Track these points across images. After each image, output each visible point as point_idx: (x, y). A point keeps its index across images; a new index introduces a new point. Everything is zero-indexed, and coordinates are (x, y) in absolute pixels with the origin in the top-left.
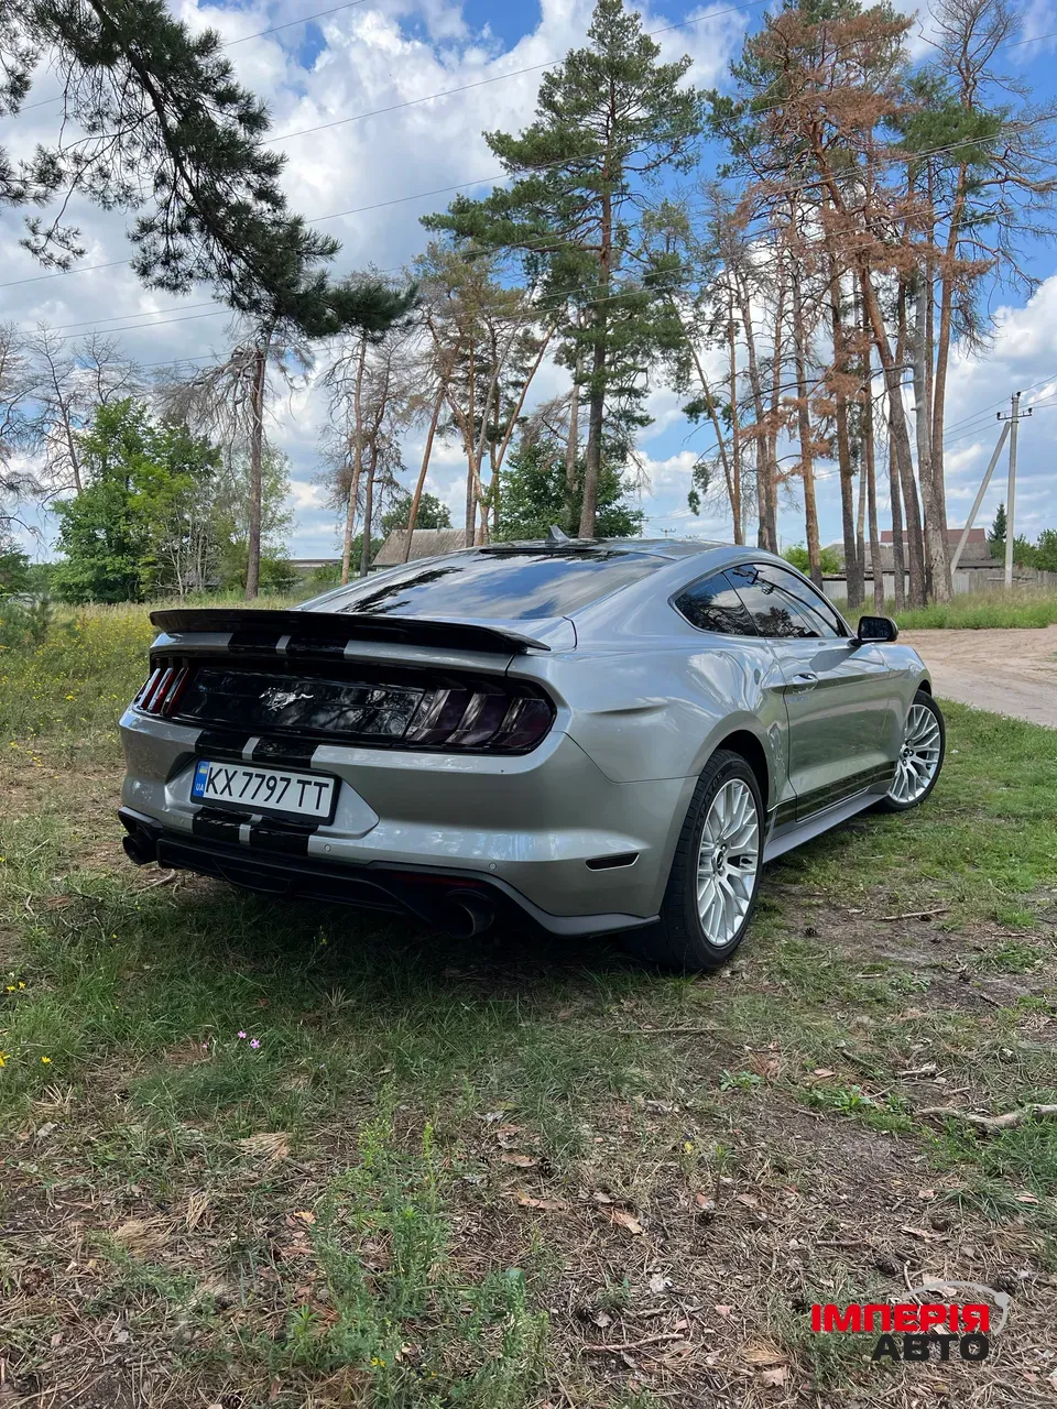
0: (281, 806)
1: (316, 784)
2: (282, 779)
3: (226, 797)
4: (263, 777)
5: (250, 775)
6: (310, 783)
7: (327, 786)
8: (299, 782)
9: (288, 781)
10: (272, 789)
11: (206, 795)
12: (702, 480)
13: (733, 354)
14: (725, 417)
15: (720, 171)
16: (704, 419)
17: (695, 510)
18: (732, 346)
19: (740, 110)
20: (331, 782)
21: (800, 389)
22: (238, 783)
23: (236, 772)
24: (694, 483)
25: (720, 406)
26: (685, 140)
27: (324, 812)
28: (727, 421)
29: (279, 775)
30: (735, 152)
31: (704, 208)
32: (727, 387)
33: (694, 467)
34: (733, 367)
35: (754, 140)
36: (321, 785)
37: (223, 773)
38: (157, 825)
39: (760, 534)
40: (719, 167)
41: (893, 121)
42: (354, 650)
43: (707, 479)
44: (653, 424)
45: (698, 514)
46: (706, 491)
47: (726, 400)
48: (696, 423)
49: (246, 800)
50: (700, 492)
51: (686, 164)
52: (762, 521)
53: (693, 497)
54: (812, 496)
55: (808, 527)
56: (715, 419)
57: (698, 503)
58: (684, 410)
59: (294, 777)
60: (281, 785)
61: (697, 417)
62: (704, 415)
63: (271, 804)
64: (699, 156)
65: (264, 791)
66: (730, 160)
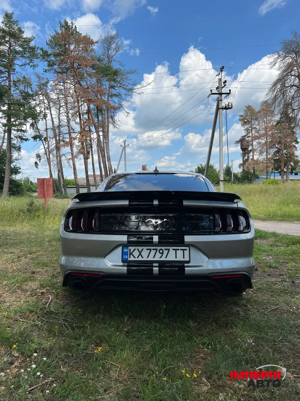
0: (168, 259)
1: (181, 250)
2: (165, 249)
3: (140, 259)
4: (157, 250)
5: (150, 250)
6: (178, 250)
7: (186, 250)
8: (173, 249)
9: (169, 250)
10: (162, 253)
11: (129, 259)
12: (39, 158)
13: (46, 123)
14: (45, 140)
15: (44, 70)
16: (39, 141)
17: (37, 167)
18: (46, 120)
19: (50, 55)
20: (187, 248)
21: (69, 134)
22: (145, 253)
23: (143, 249)
24: (36, 159)
25: (43, 137)
26: (34, 59)
27: (187, 259)
28: (45, 142)
29: (163, 248)
30: (49, 66)
31: (36, 80)
32: (45, 132)
33: (36, 154)
34: (46, 126)
35: (54, 64)
36: (184, 250)
37: (136, 251)
38: (104, 275)
39: (58, 174)
40: (44, 69)
41: (93, 67)
42: (186, 203)
43: (40, 158)
44: (29, 141)
45: (38, 168)
46: (40, 161)
47: (45, 136)
48: (36, 142)
49: (151, 258)
50: (38, 162)
51: (34, 66)
52: (59, 171)
53: (36, 163)
54: (75, 164)
55: (74, 173)
56: (42, 141)
57: (38, 165)
58: (32, 138)
59: (171, 248)
60: (165, 252)
61: (36, 140)
62: (38, 139)
63: (163, 259)
64: (38, 65)
65: (158, 255)
66: (47, 68)
